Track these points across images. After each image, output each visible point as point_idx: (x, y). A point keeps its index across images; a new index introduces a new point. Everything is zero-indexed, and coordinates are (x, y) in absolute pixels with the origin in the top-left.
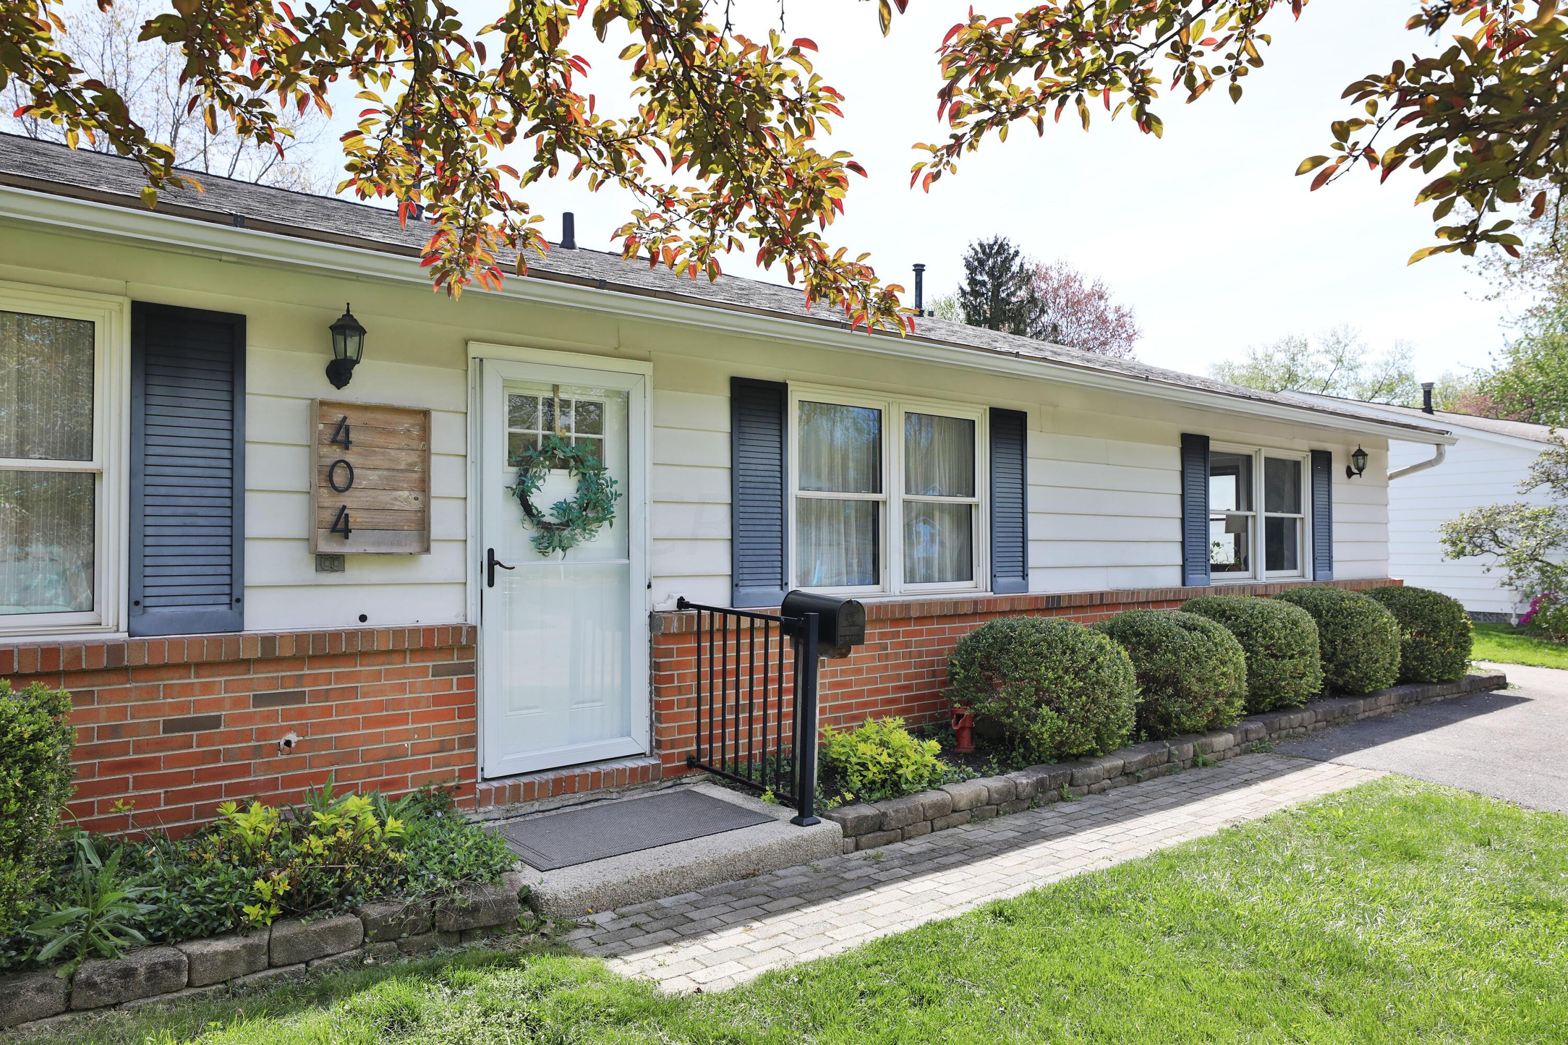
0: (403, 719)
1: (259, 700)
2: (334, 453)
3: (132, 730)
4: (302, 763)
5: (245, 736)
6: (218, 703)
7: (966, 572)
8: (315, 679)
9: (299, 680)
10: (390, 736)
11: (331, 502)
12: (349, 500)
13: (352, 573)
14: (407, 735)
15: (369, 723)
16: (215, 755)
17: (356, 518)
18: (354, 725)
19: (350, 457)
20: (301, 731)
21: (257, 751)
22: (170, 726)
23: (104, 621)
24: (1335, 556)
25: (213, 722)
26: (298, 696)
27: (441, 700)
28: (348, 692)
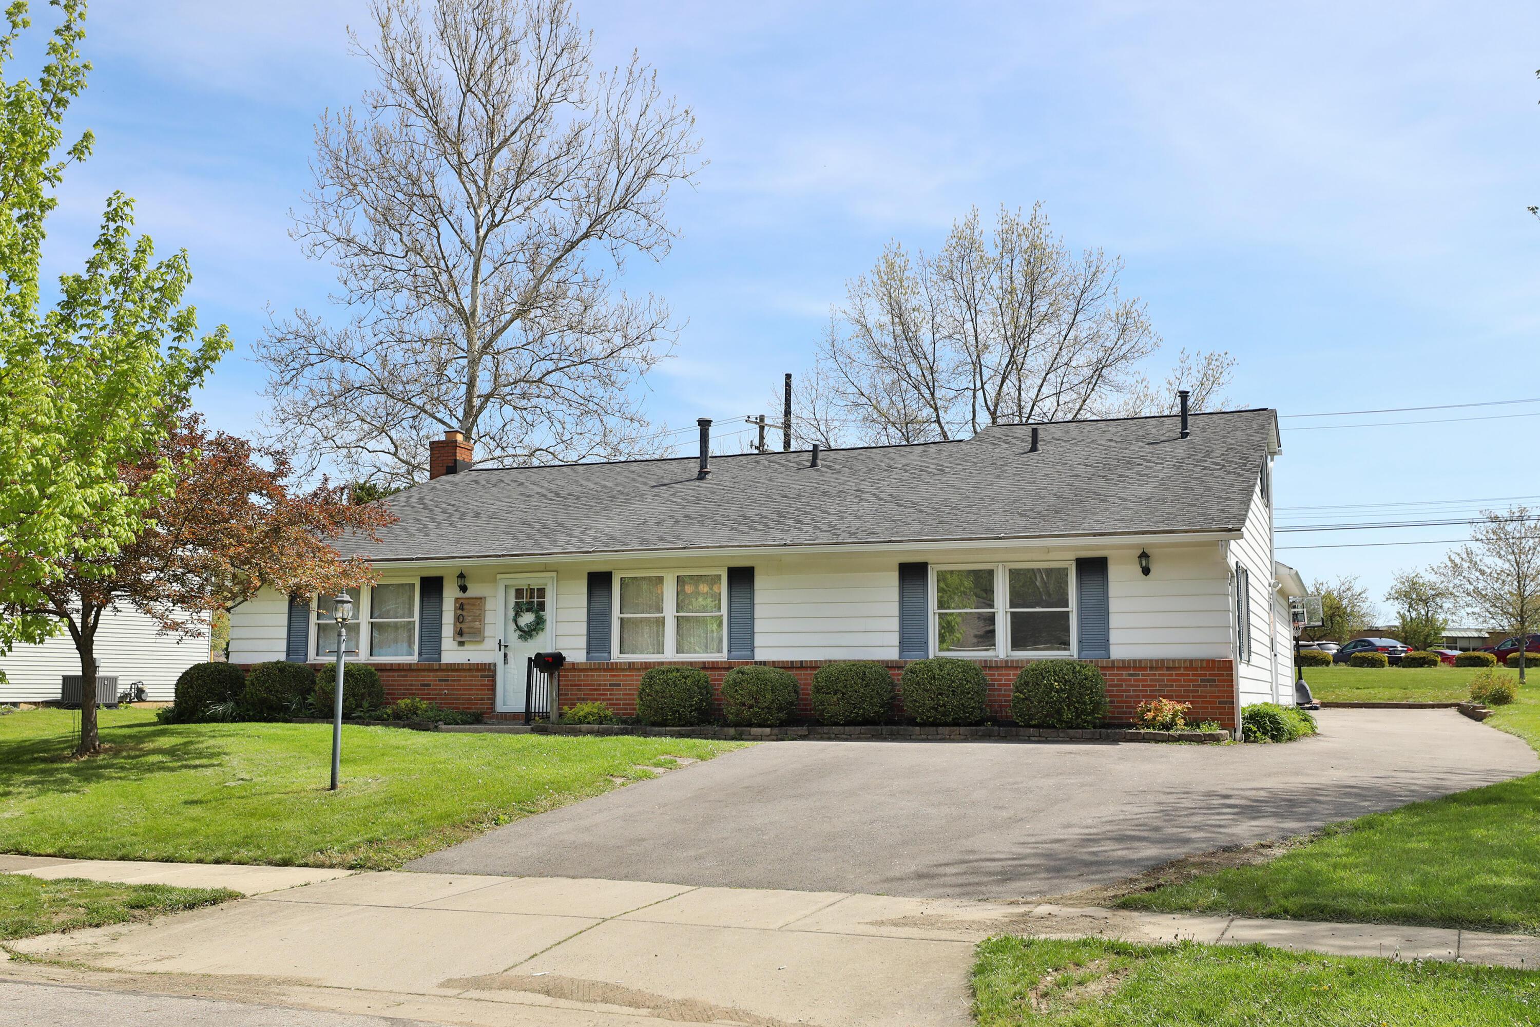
0: (472, 690)
1: (440, 680)
2: (459, 612)
3: (414, 685)
4: (447, 699)
5: (435, 690)
6: (431, 680)
7: (720, 651)
8: (452, 676)
9: (448, 676)
10: (469, 694)
11: (459, 626)
12: (463, 626)
13: (467, 647)
14: (473, 695)
15: (464, 690)
16: (429, 694)
17: (465, 630)
18: (460, 690)
19: (464, 613)
20: (448, 690)
21: (438, 694)
22: (422, 685)
23: (414, 659)
24: (1112, 640)
25: (429, 685)
26: (448, 681)
27: (482, 685)
28: (459, 680)
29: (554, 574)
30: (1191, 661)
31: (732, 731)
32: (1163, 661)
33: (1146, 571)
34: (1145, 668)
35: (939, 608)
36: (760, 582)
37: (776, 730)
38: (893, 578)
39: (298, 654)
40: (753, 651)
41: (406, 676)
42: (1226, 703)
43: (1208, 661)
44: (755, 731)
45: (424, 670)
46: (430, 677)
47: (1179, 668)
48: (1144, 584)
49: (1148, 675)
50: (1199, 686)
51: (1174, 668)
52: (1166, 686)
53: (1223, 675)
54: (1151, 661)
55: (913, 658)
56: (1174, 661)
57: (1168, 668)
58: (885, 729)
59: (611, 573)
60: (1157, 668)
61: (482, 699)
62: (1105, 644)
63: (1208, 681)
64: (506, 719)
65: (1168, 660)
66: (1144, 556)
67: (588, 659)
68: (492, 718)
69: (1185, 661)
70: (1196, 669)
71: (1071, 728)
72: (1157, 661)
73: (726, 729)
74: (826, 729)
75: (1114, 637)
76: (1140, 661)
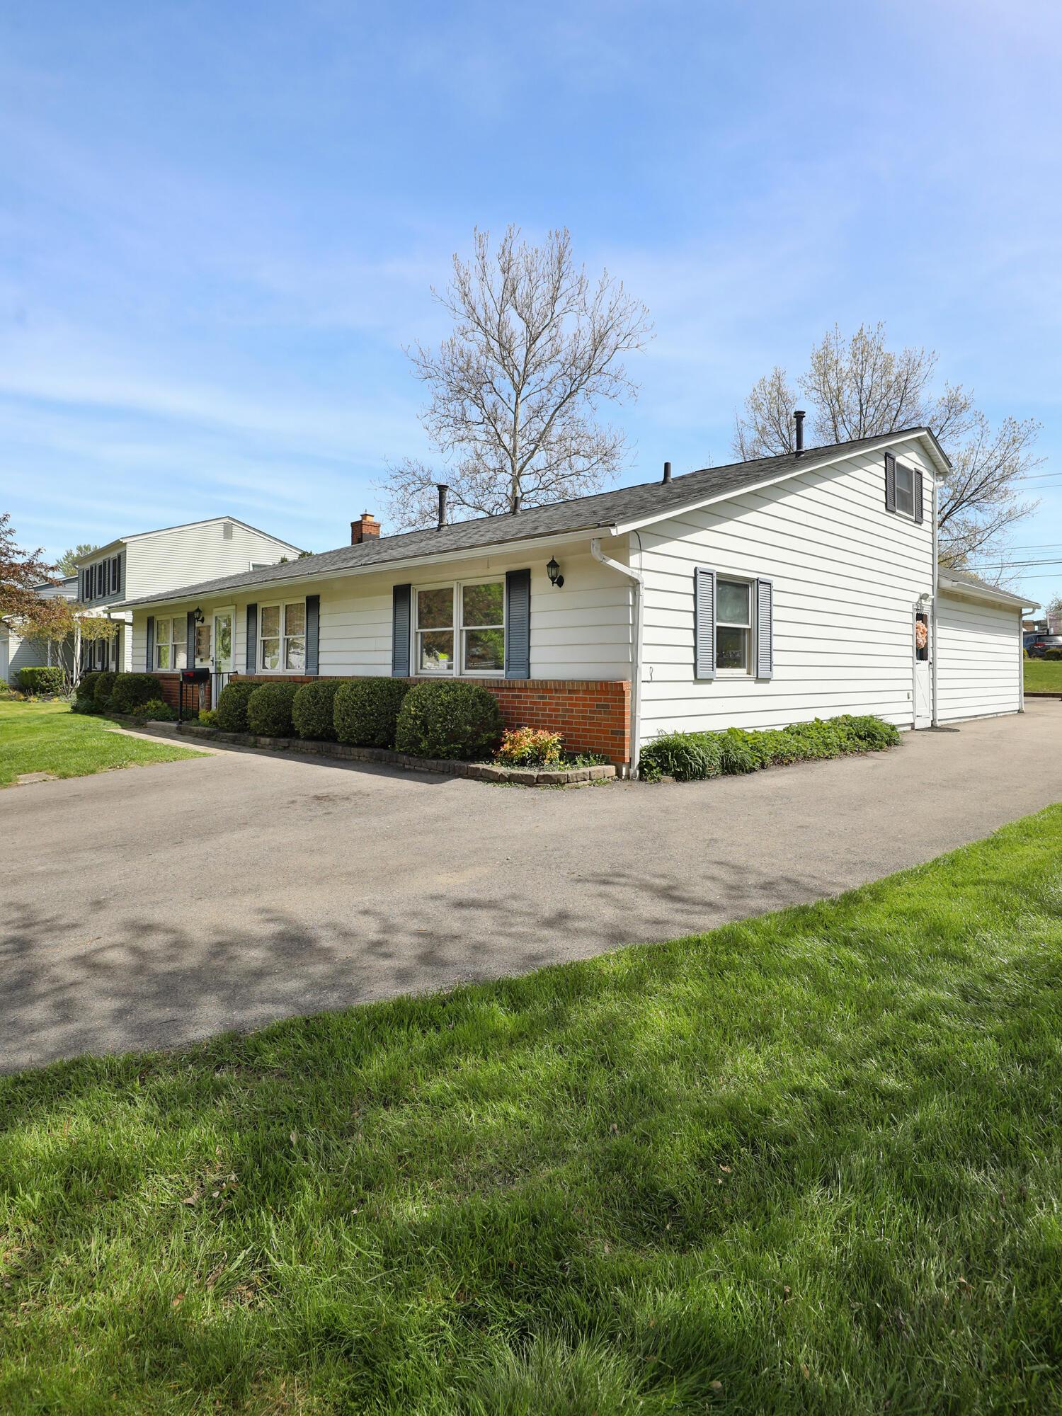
2: (199, 637)
11: (199, 647)
13: (203, 662)
17: (202, 650)
19: (201, 638)
24: (533, 658)
29: (234, 607)
30: (587, 683)
31: (252, 739)
32: (564, 682)
33: (560, 582)
35: (419, 628)
36: (323, 609)
38: (390, 602)
39: (150, 666)
40: (318, 667)
42: (617, 732)
43: (601, 683)
44: (262, 740)
47: (578, 690)
48: (559, 596)
49: (554, 698)
50: (595, 712)
53: (615, 701)
55: (401, 675)
56: (573, 683)
57: (570, 692)
59: (256, 605)
60: (560, 690)
62: (527, 663)
63: (603, 706)
66: (554, 563)
67: (247, 673)
69: (582, 683)
70: (592, 692)
72: (560, 682)
73: (250, 737)
75: (534, 655)
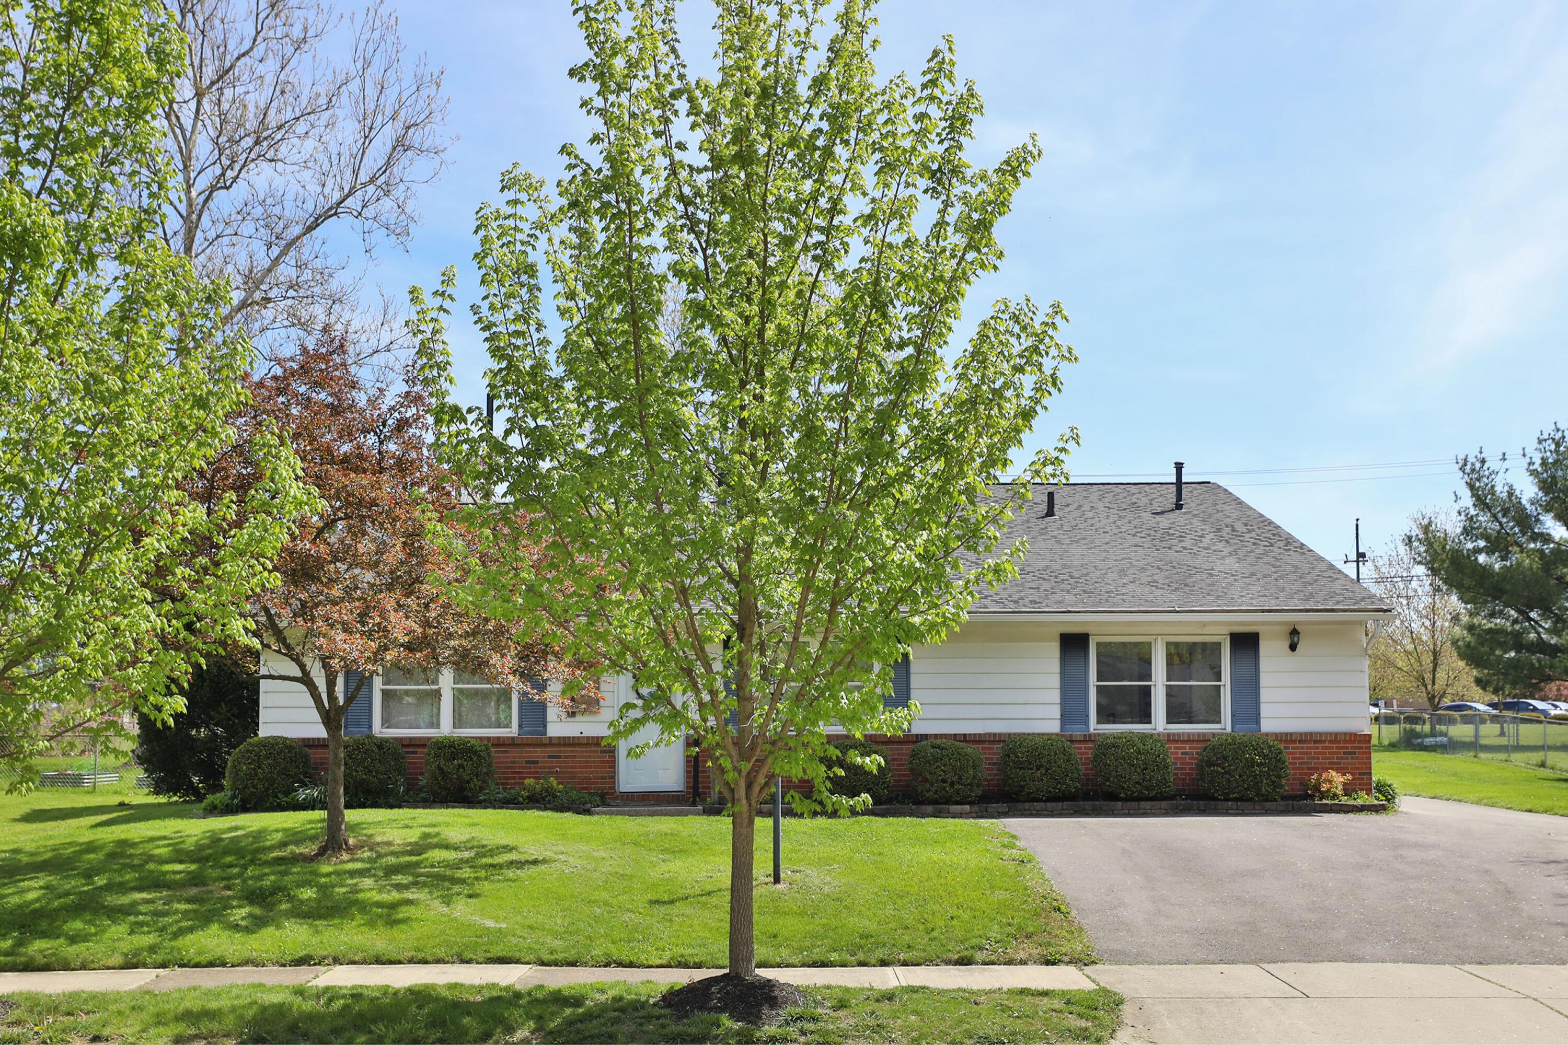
0: (590, 767)
1: (549, 757)
4: (560, 778)
5: (544, 767)
6: (539, 756)
8: (564, 752)
9: (559, 751)
10: (587, 772)
13: (578, 718)
14: (591, 773)
15: (580, 767)
16: (537, 773)
20: (560, 767)
21: (548, 773)
22: (527, 762)
23: (513, 731)
24: (1263, 714)
25: (537, 762)
26: (560, 757)
27: (603, 762)
28: (575, 757)
30: (1336, 734)
31: (930, 809)
32: (1311, 734)
33: (1293, 647)
34: (1294, 742)
35: (1099, 680)
37: (976, 808)
38: (1054, 649)
39: (358, 726)
41: (506, 752)
42: (1364, 774)
43: (1351, 734)
44: (955, 808)
45: (529, 745)
46: (539, 753)
47: (1324, 742)
48: (1292, 660)
49: (1297, 748)
50: (1342, 758)
51: (1320, 741)
52: (1313, 758)
53: (1361, 748)
54: (1301, 734)
55: (1076, 731)
56: (1321, 734)
57: (1315, 742)
58: (1088, 805)
60: (1305, 742)
61: (603, 778)
62: (1257, 719)
64: (633, 800)
65: (1316, 733)
66: (1294, 632)
68: (617, 798)
69: (1331, 734)
70: (1339, 742)
71: (1267, 800)
72: (1306, 734)
73: (923, 807)
74: (1027, 805)
75: (1265, 710)
76: (1291, 734)
